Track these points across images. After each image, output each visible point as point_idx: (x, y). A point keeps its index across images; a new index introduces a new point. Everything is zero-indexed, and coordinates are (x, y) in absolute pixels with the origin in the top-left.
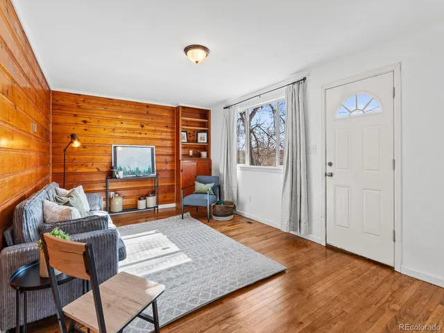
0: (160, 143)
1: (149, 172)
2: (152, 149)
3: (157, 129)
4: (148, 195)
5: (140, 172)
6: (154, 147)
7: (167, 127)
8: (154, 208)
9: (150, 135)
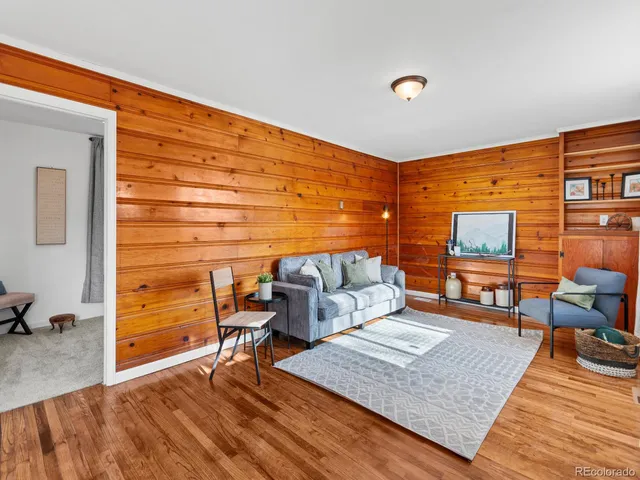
0: (526, 205)
1: (502, 252)
2: (511, 216)
3: (521, 182)
4: (498, 287)
5: (487, 251)
6: (515, 212)
7: (541, 176)
8: (509, 308)
9: (508, 194)
